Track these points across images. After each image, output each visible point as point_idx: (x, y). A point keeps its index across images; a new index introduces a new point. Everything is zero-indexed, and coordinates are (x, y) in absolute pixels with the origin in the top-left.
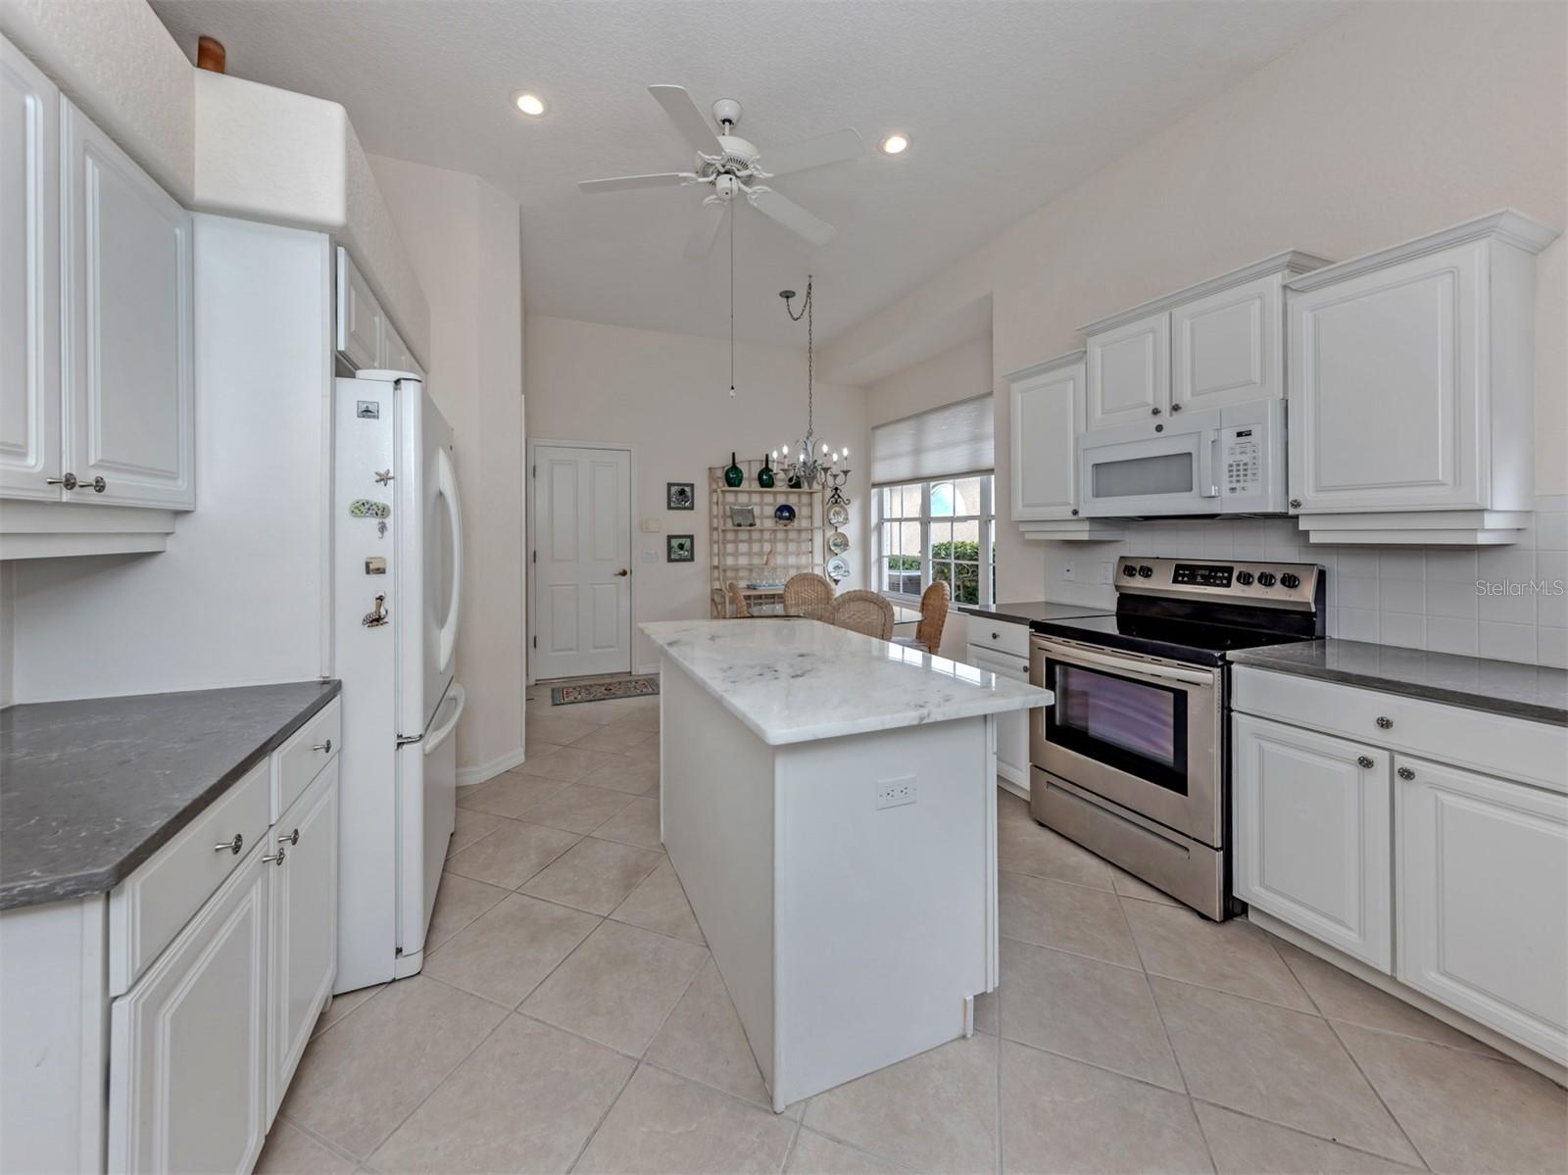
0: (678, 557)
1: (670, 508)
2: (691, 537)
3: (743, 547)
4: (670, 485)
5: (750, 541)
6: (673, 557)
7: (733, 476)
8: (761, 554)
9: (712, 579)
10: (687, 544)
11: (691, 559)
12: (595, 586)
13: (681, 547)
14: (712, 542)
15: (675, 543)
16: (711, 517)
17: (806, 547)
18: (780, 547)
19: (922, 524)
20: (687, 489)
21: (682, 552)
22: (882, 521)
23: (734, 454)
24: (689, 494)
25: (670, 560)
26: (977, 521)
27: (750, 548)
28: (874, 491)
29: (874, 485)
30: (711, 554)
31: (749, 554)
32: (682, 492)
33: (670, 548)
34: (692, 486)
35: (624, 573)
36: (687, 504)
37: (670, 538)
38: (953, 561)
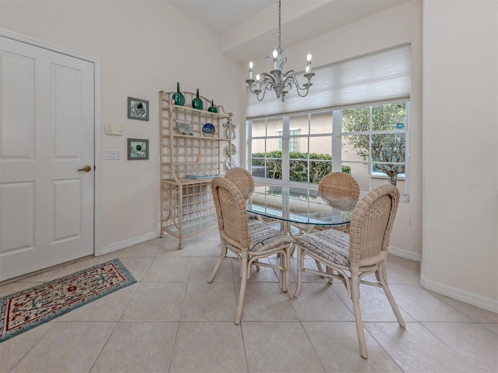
0: (136, 156)
1: (129, 117)
2: (147, 141)
3: (181, 151)
4: (130, 99)
5: (185, 146)
6: (132, 155)
7: (179, 98)
8: (192, 155)
9: (162, 173)
10: (144, 147)
11: (147, 158)
12: (56, 182)
13: (139, 148)
14: (162, 146)
15: (134, 145)
16: (162, 128)
17: (216, 151)
18: (203, 151)
19: (283, 139)
20: (144, 105)
21: (139, 152)
22: (251, 138)
23: (178, 84)
24: (145, 108)
25: (129, 158)
26: (331, 137)
27: (186, 151)
28: (247, 122)
29: (248, 118)
30: (161, 155)
31: (185, 155)
32: (140, 106)
33: (129, 149)
34: (147, 103)
35: (88, 169)
36: (143, 116)
37: (130, 141)
38: (308, 160)
